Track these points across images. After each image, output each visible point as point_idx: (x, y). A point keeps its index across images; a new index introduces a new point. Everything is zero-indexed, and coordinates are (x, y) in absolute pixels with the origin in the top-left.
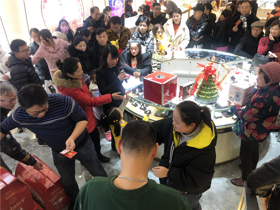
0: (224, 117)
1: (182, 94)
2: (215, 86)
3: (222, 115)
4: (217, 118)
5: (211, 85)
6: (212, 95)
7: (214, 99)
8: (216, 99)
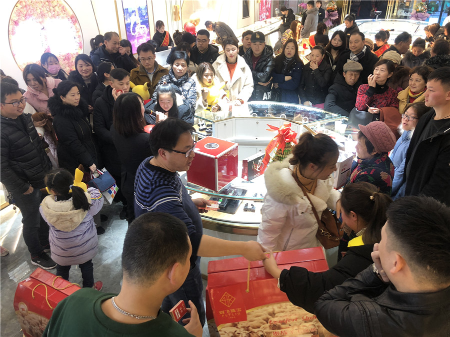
1: (246, 172)
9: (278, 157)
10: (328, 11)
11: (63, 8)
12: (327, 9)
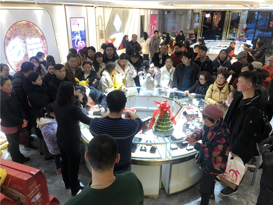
0: (179, 148)
2: (169, 120)
3: (177, 147)
4: (173, 149)
5: (167, 120)
6: (168, 128)
7: (170, 132)
8: (172, 132)
9: (160, 120)
10: (190, 35)
11: (37, 32)
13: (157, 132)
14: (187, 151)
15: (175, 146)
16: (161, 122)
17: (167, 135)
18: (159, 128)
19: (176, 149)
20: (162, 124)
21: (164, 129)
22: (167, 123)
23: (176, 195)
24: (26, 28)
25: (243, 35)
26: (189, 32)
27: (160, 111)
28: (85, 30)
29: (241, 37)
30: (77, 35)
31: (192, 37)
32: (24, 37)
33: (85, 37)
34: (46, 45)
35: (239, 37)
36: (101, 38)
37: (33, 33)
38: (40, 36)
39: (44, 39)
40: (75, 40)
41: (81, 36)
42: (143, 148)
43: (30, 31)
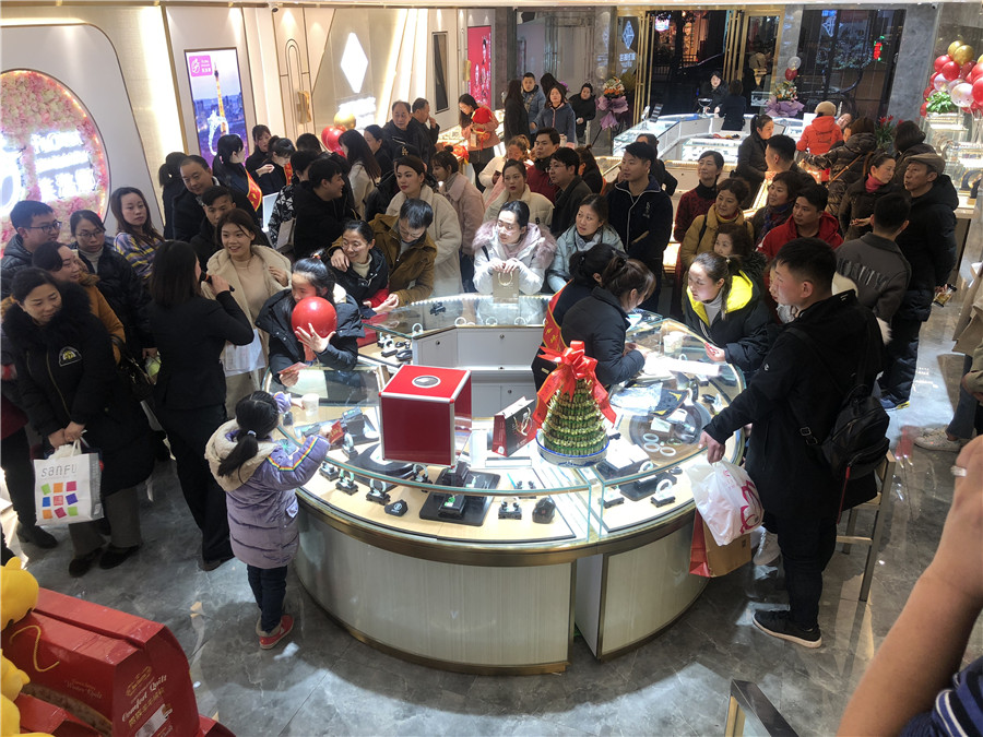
0: (627, 500)
2: (594, 409)
3: (621, 496)
4: (608, 505)
5: (585, 408)
6: (590, 436)
7: (598, 448)
8: (603, 449)
9: (562, 409)
10: (608, 96)
11: (68, 105)
12: (606, 93)
13: (554, 451)
14: (653, 507)
15: (616, 494)
16: (566, 418)
17: (588, 459)
18: (562, 438)
19: (620, 502)
20: (572, 425)
21: (579, 438)
22: (586, 418)
23: (623, 658)
24: (28, 96)
25: (788, 93)
26: (605, 86)
27: (562, 378)
28: (241, 93)
29: (783, 99)
30: (214, 113)
31: (617, 106)
32: (20, 130)
33: (244, 119)
34: (102, 156)
35: (778, 100)
36: (301, 122)
37: (52, 114)
38: (80, 124)
39: (93, 131)
40: (208, 132)
41: (227, 117)
42: (510, 509)
43: (44, 105)
